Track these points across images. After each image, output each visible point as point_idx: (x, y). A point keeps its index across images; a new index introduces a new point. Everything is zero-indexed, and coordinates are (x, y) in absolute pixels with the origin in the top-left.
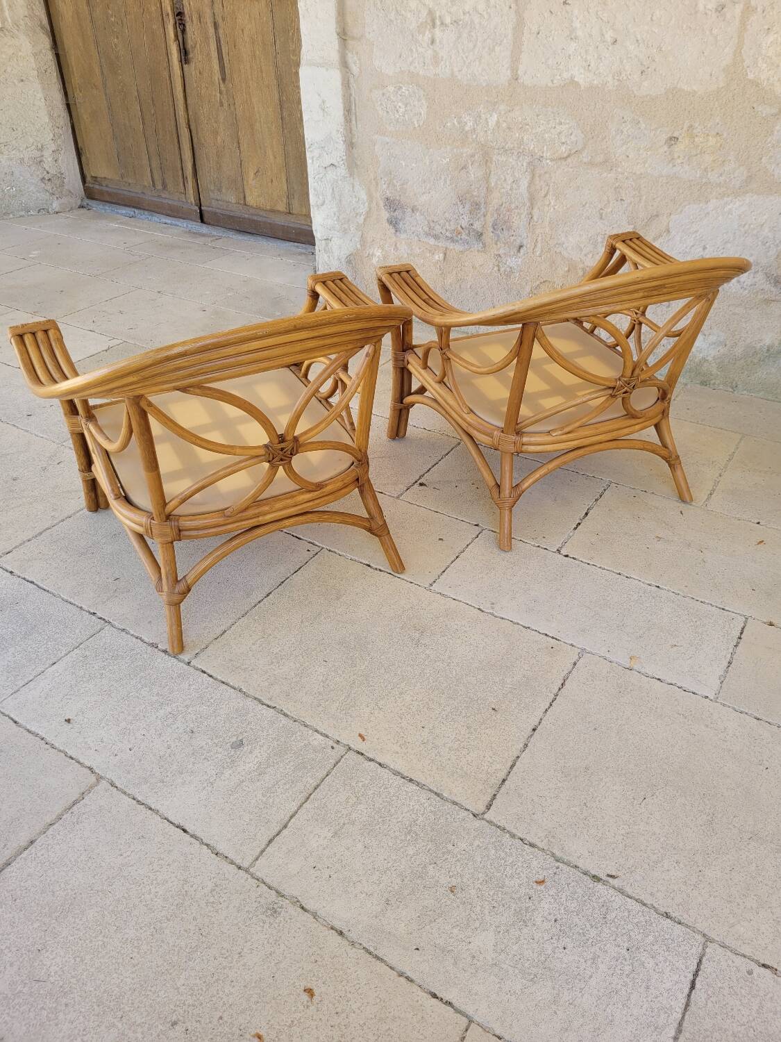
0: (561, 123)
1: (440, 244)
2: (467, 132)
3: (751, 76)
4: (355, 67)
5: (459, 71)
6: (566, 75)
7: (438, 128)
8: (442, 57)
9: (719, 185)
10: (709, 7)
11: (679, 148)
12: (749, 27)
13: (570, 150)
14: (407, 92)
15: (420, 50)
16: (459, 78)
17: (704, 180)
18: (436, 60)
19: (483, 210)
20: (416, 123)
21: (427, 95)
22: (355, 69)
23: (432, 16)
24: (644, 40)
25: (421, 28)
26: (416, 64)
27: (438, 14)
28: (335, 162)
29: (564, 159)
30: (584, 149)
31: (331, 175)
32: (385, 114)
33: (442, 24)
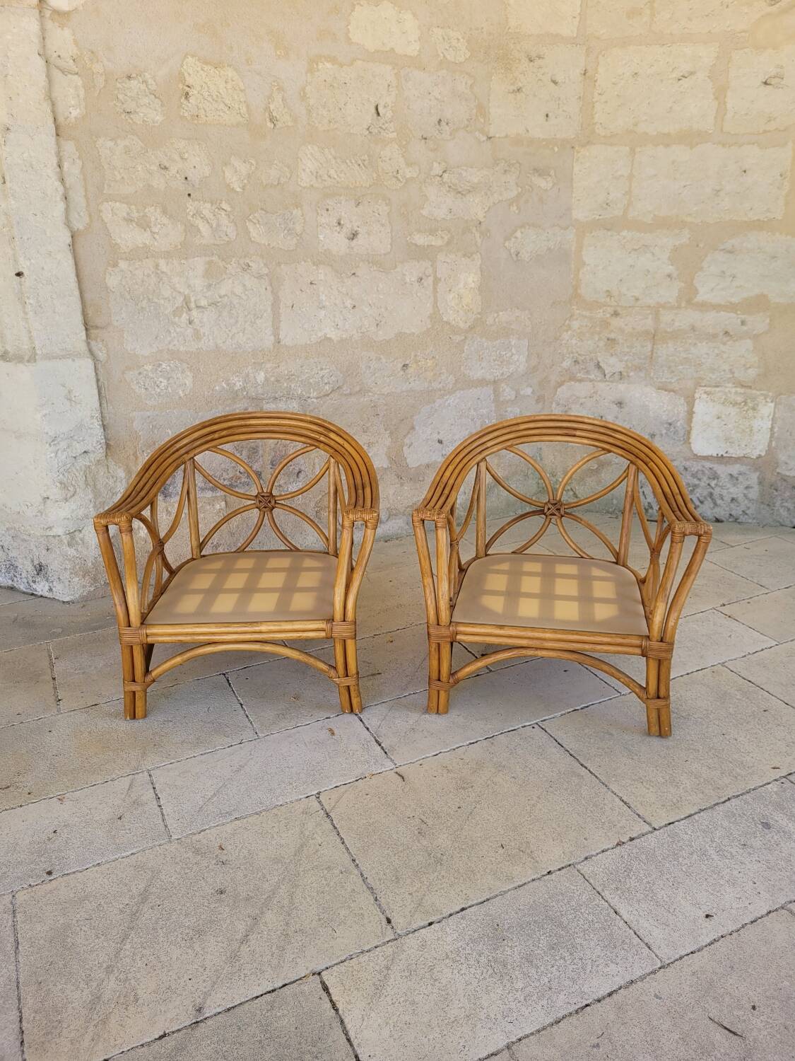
0: (322, 369)
1: (218, 494)
2: (237, 391)
3: (445, 319)
4: (100, 354)
5: (224, 342)
6: (320, 334)
7: (206, 393)
8: (204, 333)
9: (440, 390)
10: (413, 279)
11: (410, 370)
12: (438, 290)
13: (333, 388)
14: (168, 368)
15: (178, 330)
16: (224, 348)
17: (430, 388)
18: (197, 336)
19: (261, 452)
20: (181, 393)
21: (192, 366)
22: (101, 355)
23: (187, 301)
24: (374, 304)
25: (177, 312)
26: (176, 342)
27: (193, 300)
28: (90, 448)
29: (328, 395)
30: (343, 384)
31: (83, 462)
32: (143, 391)
33: (197, 307)
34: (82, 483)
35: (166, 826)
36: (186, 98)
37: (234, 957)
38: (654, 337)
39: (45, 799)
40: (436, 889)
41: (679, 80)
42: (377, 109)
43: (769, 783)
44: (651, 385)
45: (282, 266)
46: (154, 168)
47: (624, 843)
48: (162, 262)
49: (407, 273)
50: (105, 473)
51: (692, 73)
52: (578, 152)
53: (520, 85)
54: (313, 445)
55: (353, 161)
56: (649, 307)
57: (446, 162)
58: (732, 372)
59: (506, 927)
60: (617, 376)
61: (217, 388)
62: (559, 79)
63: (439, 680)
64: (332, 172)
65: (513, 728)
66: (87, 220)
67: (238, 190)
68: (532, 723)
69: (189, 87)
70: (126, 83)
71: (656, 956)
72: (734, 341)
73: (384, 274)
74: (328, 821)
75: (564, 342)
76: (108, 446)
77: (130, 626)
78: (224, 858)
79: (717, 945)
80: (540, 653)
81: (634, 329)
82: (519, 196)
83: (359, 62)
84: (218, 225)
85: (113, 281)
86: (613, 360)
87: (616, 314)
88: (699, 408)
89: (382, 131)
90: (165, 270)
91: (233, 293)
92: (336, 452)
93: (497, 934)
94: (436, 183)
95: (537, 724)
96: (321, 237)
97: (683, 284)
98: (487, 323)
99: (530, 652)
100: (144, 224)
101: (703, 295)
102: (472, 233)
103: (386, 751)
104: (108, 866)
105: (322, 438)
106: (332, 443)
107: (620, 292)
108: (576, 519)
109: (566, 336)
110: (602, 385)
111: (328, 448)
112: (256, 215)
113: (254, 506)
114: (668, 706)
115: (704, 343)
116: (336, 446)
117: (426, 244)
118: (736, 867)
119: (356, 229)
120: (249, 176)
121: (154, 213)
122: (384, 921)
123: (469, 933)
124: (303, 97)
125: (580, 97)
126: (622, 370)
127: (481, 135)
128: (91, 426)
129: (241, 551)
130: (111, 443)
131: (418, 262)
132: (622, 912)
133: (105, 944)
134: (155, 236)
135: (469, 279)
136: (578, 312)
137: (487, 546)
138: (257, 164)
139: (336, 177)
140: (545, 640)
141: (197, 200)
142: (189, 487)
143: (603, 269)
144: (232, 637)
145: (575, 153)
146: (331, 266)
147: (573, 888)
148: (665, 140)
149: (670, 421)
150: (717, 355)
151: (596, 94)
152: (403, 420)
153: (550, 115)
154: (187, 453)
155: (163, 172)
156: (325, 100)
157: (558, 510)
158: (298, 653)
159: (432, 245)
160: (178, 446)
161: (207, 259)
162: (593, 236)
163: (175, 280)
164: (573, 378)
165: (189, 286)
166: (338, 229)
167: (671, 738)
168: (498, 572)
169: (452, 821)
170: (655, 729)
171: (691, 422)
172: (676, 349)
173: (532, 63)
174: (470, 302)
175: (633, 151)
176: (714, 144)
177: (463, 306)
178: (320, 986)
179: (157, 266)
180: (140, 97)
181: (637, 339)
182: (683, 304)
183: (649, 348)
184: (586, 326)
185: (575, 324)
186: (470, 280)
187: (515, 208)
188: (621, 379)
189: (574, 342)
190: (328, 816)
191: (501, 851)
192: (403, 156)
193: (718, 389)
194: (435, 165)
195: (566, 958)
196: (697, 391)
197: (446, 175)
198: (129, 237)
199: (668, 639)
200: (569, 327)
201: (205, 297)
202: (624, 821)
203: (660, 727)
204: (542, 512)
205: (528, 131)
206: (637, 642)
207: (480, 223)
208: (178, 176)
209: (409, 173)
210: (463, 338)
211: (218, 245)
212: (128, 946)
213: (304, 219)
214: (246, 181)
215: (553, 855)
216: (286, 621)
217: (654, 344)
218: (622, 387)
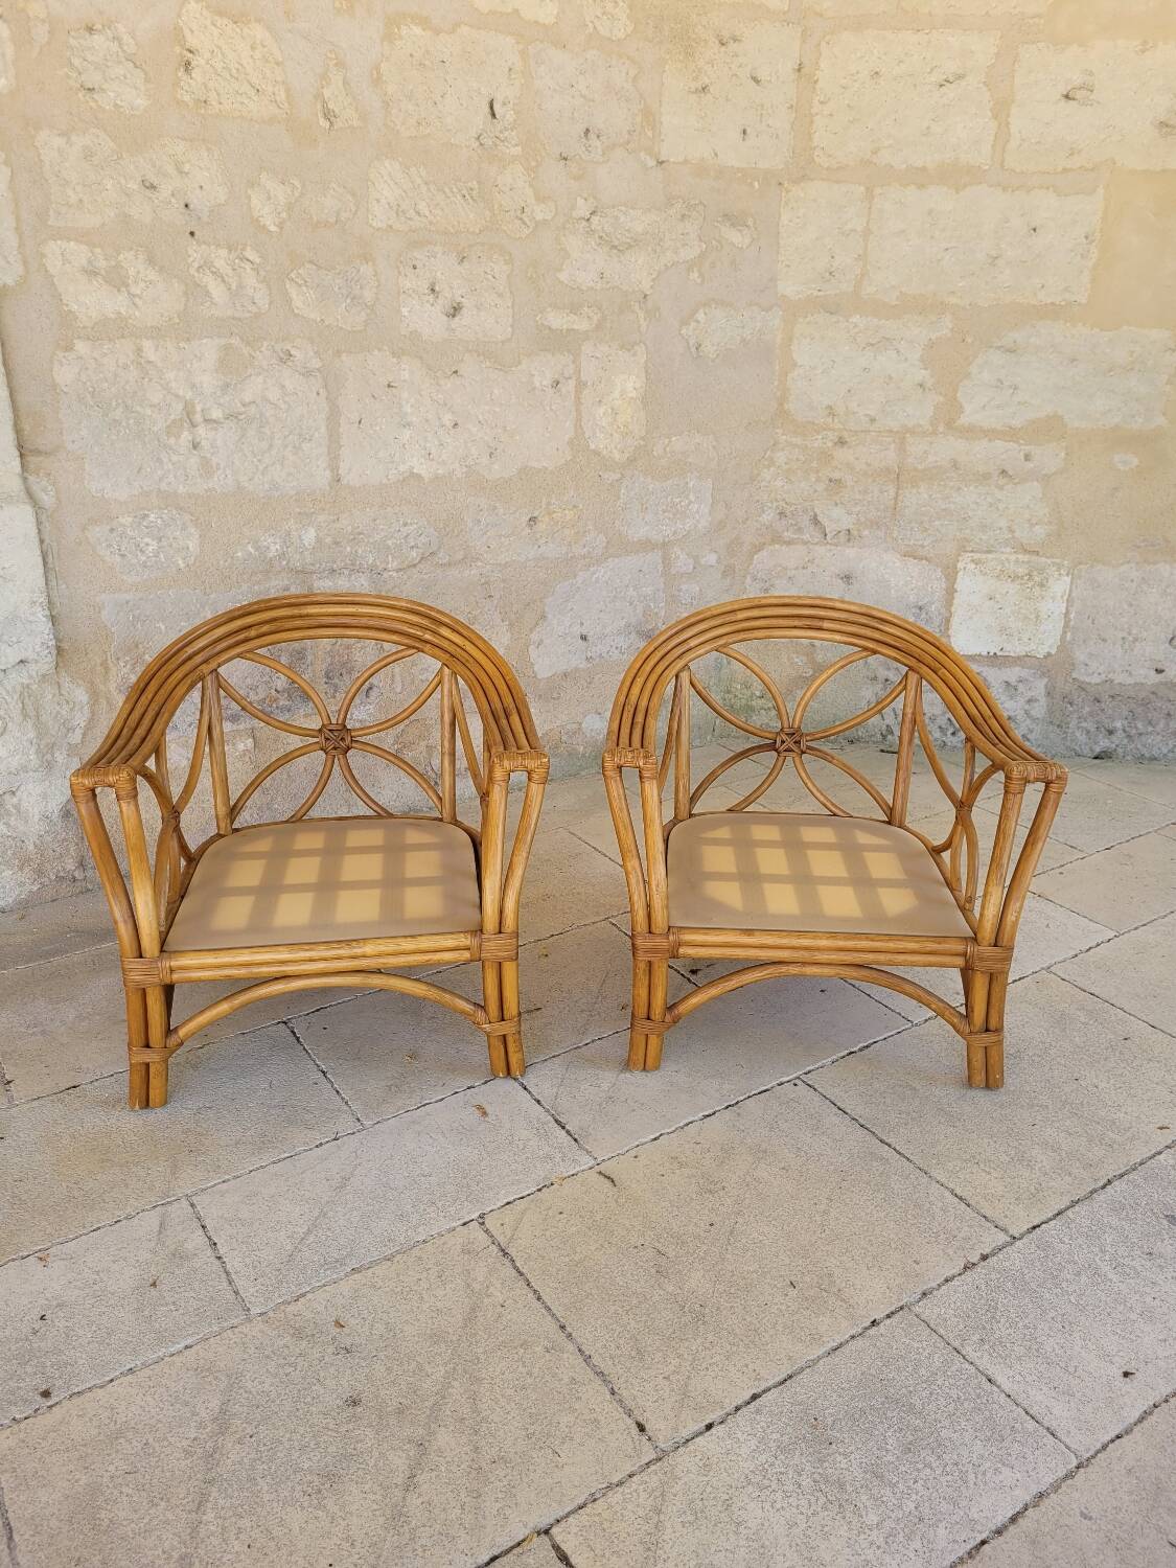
0: (405, 525)
1: (242, 727)
2: (271, 559)
3: (593, 447)
4: (45, 497)
5: (250, 480)
6: (402, 468)
7: (221, 562)
8: (218, 464)
9: (584, 557)
10: (544, 383)
11: (541, 526)
12: (583, 401)
13: (423, 554)
14: (159, 521)
15: (175, 458)
16: (251, 489)
17: (570, 555)
18: (207, 468)
19: (310, 659)
20: (180, 562)
21: (198, 519)
22: (47, 500)
23: (189, 411)
24: (486, 421)
25: (173, 429)
26: (171, 478)
27: (198, 408)
28: (29, 655)
29: (415, 566)
30: (440, 547)
31: (17, 679)
32: (118, 559)
33: (206, 421)
34: (16, 713)
35: (236, 1293)
36: (186, 70)
37: (398, 1516)
38: (898, 478)
39: (13, 1260)
40: (704, 1365)
41: (941, 86)
42: (492, 107)
43: (1160, 1153)
44: (893, 549)
45: (344, 357)
46: (133, 186)
47: (974, 1264)
48: (147, 344)
49: (536, 373)
50: (54, 695)
51: (960, 77)
52: (788, 191)
53: (707, 81)
54: (414, 647)
55: (455, 190)
56: (891, 431)
57: (595, 198)
58: (1011, 531)
59: (830, 1421)
60: (843, 538)
61: (239, 554)
62: (762, 75)
63: (649, 1018)
64: (422, 206)
65: (765, 1088)
66: (20, 270)
67: (273, 228)
68: (791, 1077)
69: (191, 52)
70: (86, 40)
71: (1067, 1447)
72: (1015, 484)
73: (502, 373)
74: (506, 1261)
75: (764, 483)
76: (60, 651)
77: (141, 957)
78: (348, 1342)
79: (1152, 1419)
80: (809, 970)
81: (868, 465)
82: (702, 255)
83: (465, 29)
84: (241, 286)
85: (65, 375)
86: (837, 512)
87: (841, 442)
88: (963, 583)
89: (498, 142)
90: (152, 358)
91: (266, 400)
92: (453, 659)
93: (817, 1435)
94: (581, 229)
95: (799, 1078)
96: (405, 311)
97: (941, 399)
98: (655, 453)
99: (794, 970)
100: (117, 280)
101: (971, 415)
102: (633, 312)
103: (576, 1136)
104: (147, 1372)
105: (428, 636)
106: (445, 644)
107: (847, 408)
108: (825, 756)
109: (767, 474)
110: (821, 550)
111: (437, 651)
112: (300, 271)
113: (317, 746)
114: (1000, 1042)
115: (971, 488)
116: (452, 648)
117: (565, 327)
118: (1148, 1290)
119: (459, 299)
120: (290, 207)
121: (134, 264)
122: (635, 1430)
123: (774, 1436)
124: (377, 80)
125: (792, 106)
126: (851, 527)
127: (648, 158)
128: (31, 618)
129: (298, 819)
130: (65, 646)
131: (553, 355)
132: (1000, 1379)
133: (170, 1516)
134: (137, 300)
135: (629, 383)
136: (784, 437)
137: (693, 799)
138: (304, 186)
139: (427, 213)
140: (818, 949)
141: (204, 243)
142: (210, 719)
143: (822, 373)
144: (311, 965)
145: (783, 194)
146: (421, 358)
147: (916, 1345)
148: (920, 178)
149: (920, 604)
150: (991, 505)
151: (816, 102)
152: (528, 604)
153: (748, 131)
154: (206, 661)
155: (148, 193)
156: (411, 87)
157: (797, 743)
158: (424, 987)
159: (573, 330)
160: (190, 650)
161: (223, 341)
162: (808, 323)
163: (171, 375)
164: (777, 539)
165: (193, 386)
166: (431, 298)
167: (1002, 1090)
168: (716, 842)
169: (705, 1248)
170: (980, 1078)
171: (951, 605)
172: (931, 496)
173: (723, 49)
174: (630, 420)
175: (870, 194)
176: (991, 186)
177: (618, 427)
178: (553, 1554)
179: (139, 350)
180: (109, 64)
181: (874, 481)
182: (941, 429)
183: (892, 493)
184: (797, 460)
185: (781, 457)
186: (630, 385)
187: (696, 275)
188: (849, 540)
189: (779, 483)
190: (506, 1254)
191: (793, 1293)
192: (531, 186)
193: (990, 556)
194: (580, 201)
195: (934, 1465)
196: (960, 558)
197: (595, 220)
198: (91, 301)
199: (1005, 941)
200: (772, 462)
201: (220, 404)
202: (966, 1229)
203: (985, 1073)
204: (772, 747)
205: (716, 155)
206: (960, 948)
207: (645, 296)
208: (173, 200)
209: (541, 213)
210: (620, 476)
211: (240, 319)
212: (210, 1516)
213: (378, 281)
214: (284, 215)
215: (874, 1293)
216: (405, 937)
217: (898, 489)
218: (851, 552)
